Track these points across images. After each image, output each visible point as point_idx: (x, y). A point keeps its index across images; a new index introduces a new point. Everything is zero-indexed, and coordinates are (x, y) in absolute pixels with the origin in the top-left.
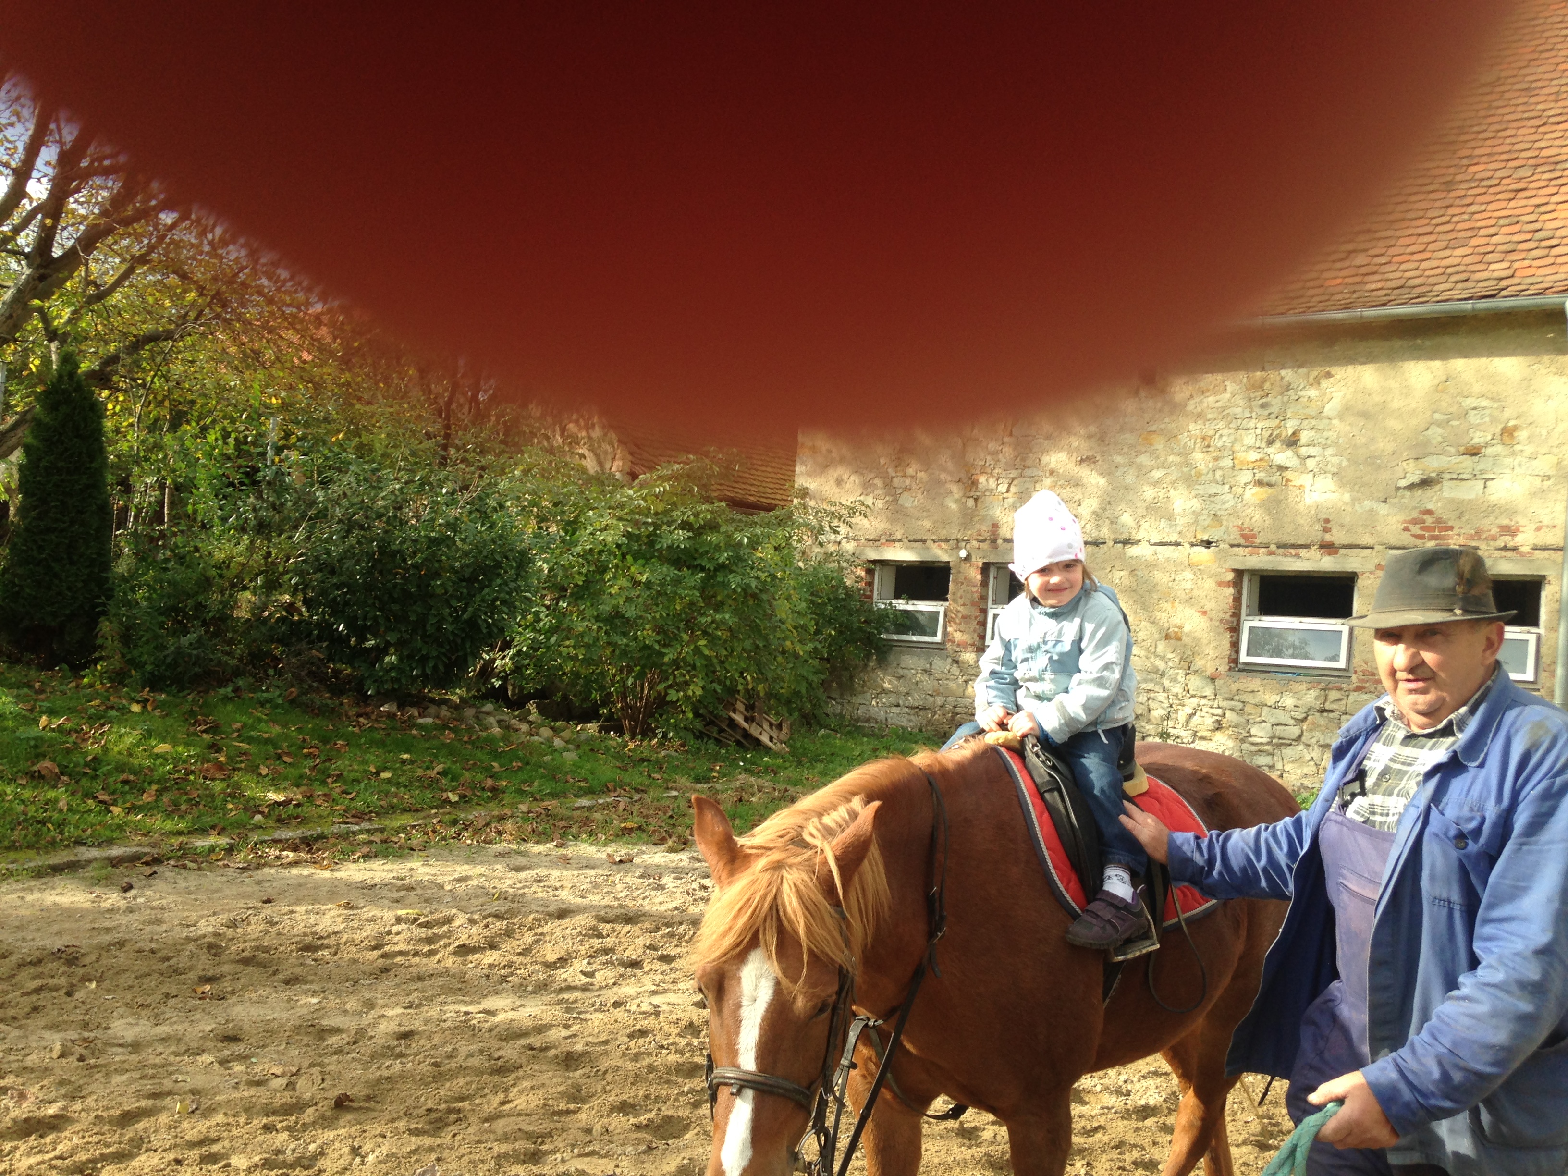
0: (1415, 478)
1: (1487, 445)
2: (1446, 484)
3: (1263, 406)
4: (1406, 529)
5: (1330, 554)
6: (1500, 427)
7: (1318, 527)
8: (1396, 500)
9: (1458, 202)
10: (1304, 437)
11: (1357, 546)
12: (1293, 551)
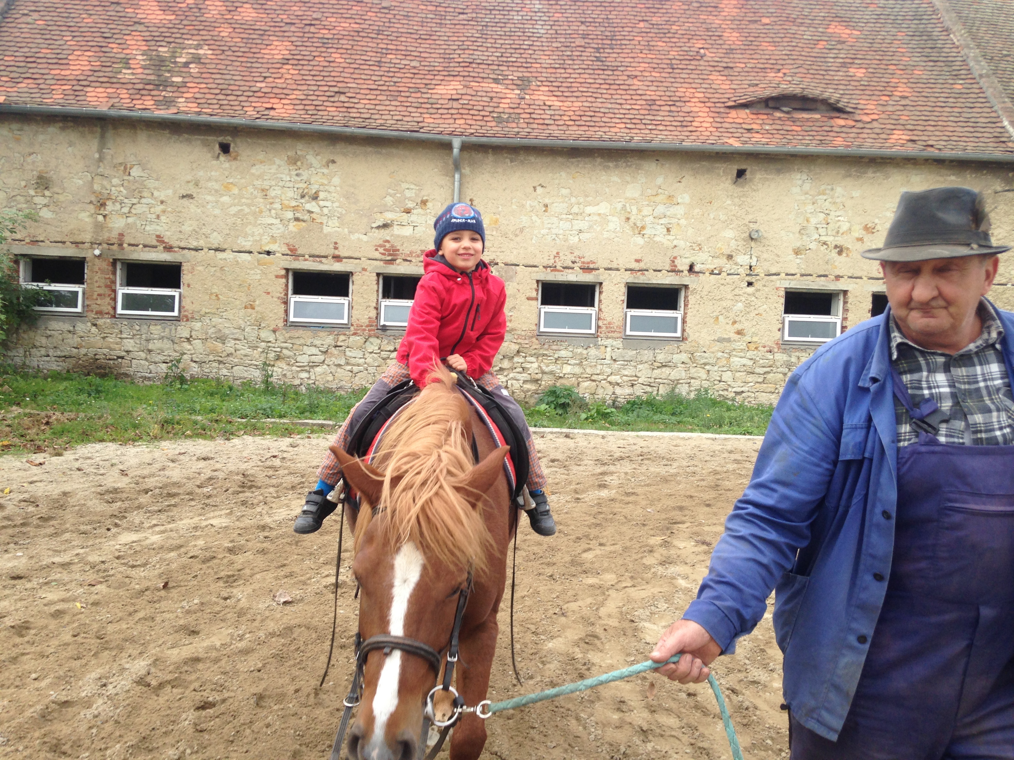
0: (381, 224)
1: (414, 208)
2: (395, 227)
3: (297, 175)
4: (377, 250)
5: (338, 262)
6: (420, 199)
7: (332, 246)
8: (371, 234)
9: (386, 74)
10: (322, 195)
11: (352, 258)
12: (318, 259)
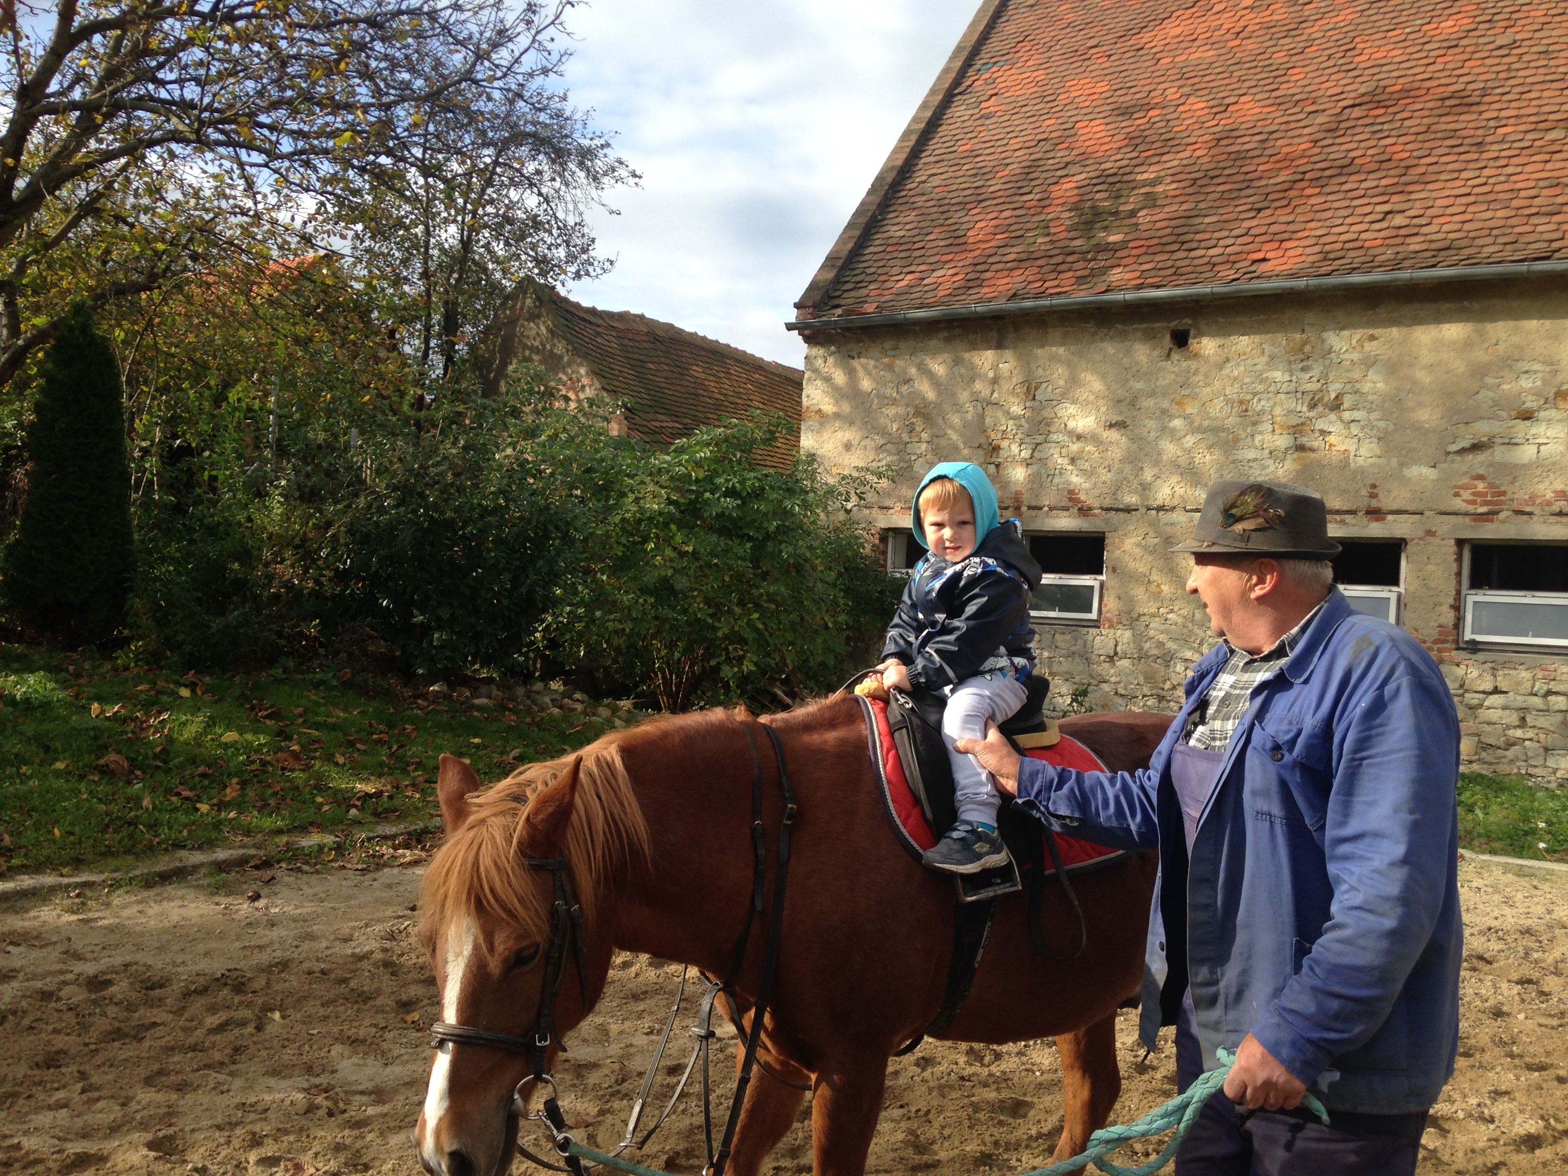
0: (1466, 444)
1: (1539, 409)
2: (1497, 448)
3: (1303, 369)
4: (1457, 495)
5: (1377, 520)
6: (1553, 391)
7: (1364, 492)
8: (1446, 465)
9: (1491, 163)
10: (1347, 402)
11: (1405, 512)
12: (1338, 518)
